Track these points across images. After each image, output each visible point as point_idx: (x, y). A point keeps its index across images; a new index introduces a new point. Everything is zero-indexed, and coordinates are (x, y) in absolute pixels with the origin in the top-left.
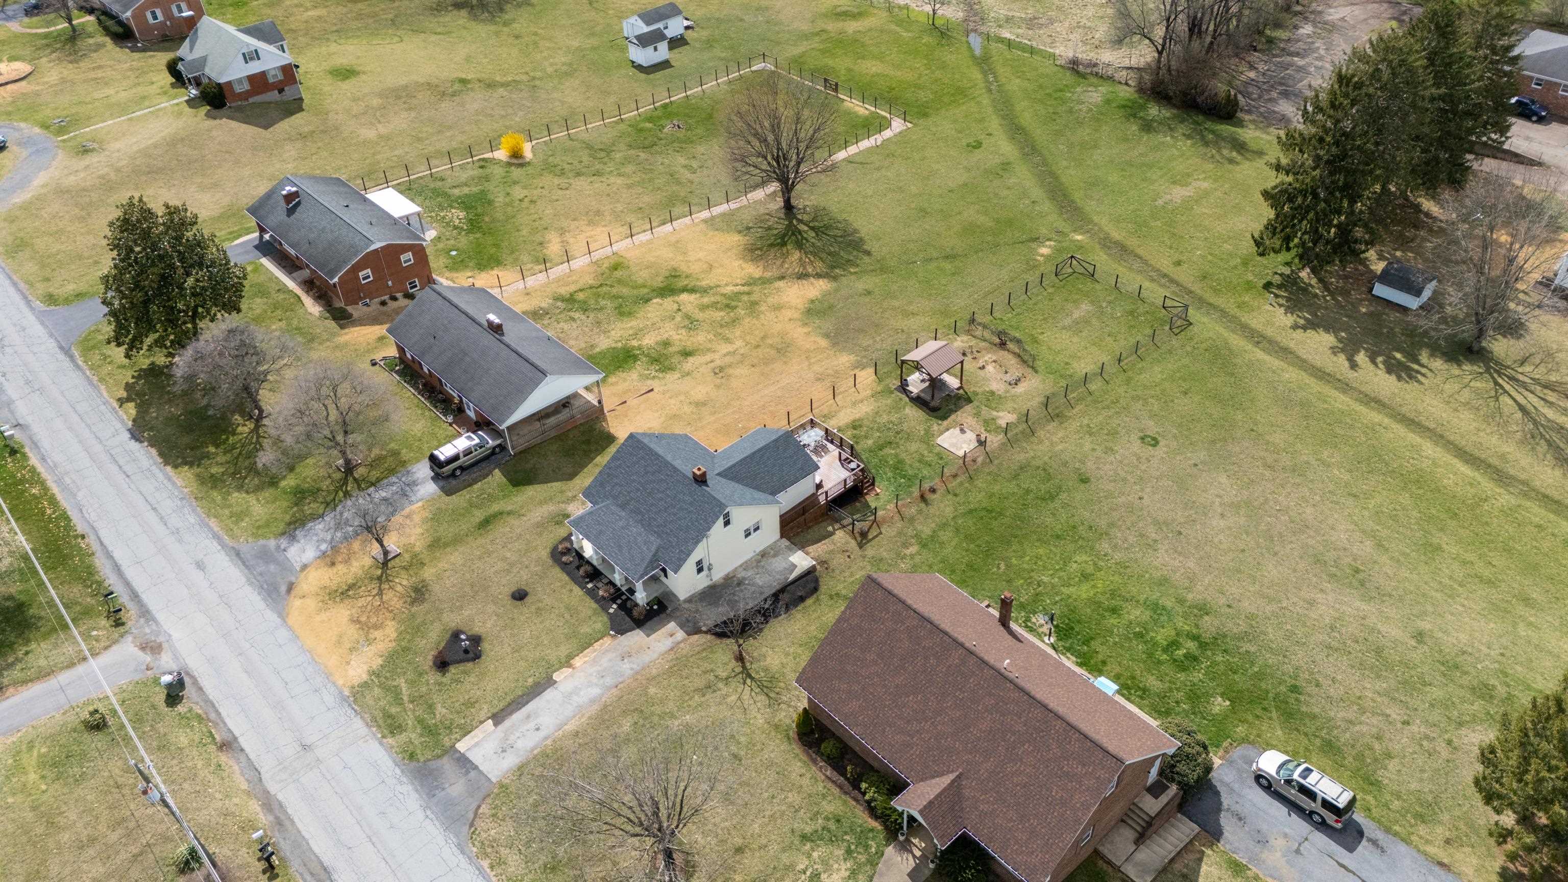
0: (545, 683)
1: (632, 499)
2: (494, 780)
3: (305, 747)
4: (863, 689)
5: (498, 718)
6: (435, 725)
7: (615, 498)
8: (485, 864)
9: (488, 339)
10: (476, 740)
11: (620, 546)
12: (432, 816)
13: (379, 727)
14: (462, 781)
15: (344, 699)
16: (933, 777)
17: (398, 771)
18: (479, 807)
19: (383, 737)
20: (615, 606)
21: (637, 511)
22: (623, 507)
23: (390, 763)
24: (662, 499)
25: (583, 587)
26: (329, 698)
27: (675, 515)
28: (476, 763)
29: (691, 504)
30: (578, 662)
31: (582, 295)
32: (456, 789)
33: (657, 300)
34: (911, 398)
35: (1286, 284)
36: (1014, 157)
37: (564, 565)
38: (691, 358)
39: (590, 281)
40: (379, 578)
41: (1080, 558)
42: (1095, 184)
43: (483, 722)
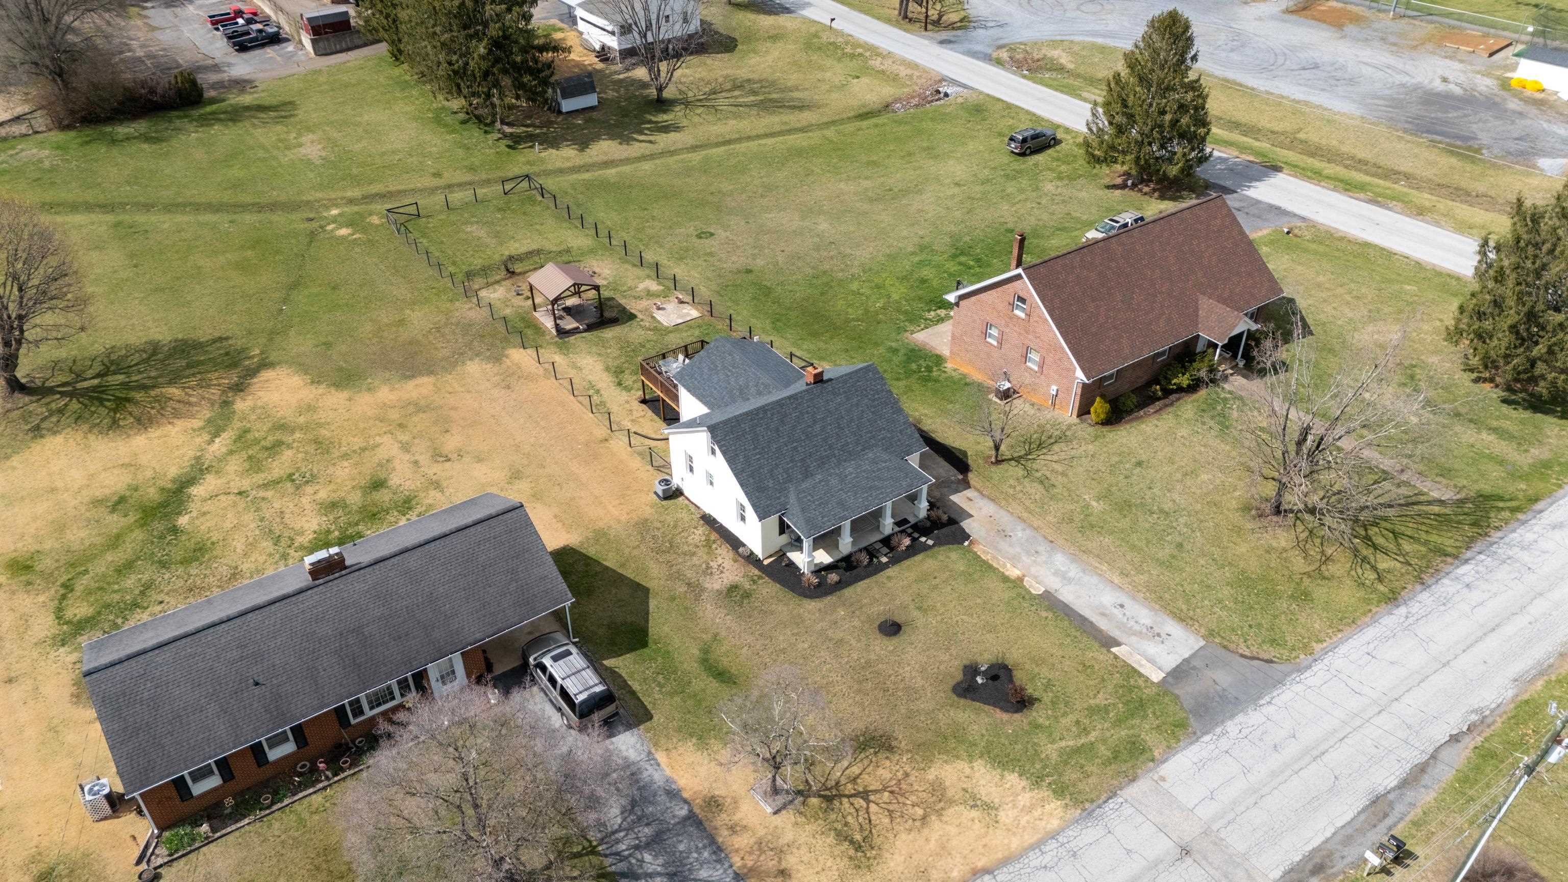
0: (1049, 601)
1: (803, 460)
2: (1202, 643)
3: (1186, 851)
5: (1109, 642)
6: (1126, 704)
7: (789, 480)
8: (1318, 647)
10: (1144, 662)
11: (870, 488)
12: (1267, 699)
13: (1134, 768)
14: (1208, 673)
15: (1088, 813)
16: (1197, 316)
17: (1207, 738)
18: (1242, 656)
19: (1153, 760)
20: (923, 539)
21: (822, 462)
22: (807, 474)
23: (1195, 748)
24: (823, 429)
25: (886, 566)
26: (1089, 834)
27: (852, 420)
28: (1179, 661)
29: (848, 399)
30: (1013, 572)
31: (79, 610)
32: (1223, 678)
33: (183, 521)
34: (585, 331)
35: (515, 142)
36: (110, 218)
37: (840, 585)
38: (391, 483)
39: (41, 598)
40: (829, 799)
41: (854, 286)
42: (237, 185)
43: (1116, 657)
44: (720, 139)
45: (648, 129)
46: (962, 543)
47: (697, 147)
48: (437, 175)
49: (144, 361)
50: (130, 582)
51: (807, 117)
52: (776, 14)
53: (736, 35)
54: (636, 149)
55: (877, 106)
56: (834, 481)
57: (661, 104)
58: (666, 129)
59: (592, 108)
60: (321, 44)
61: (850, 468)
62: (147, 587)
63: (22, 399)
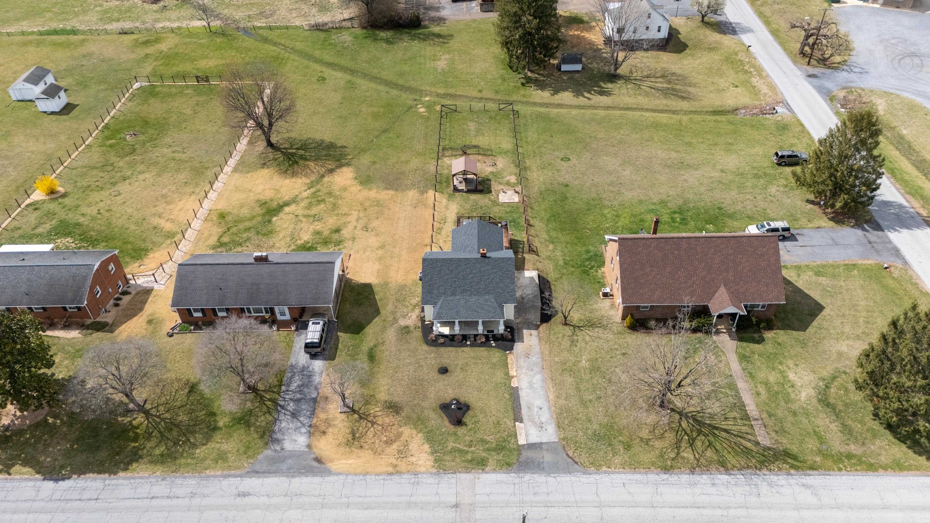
0: (514, 391)
1: (456, 287)
2: (556, 440)
3: (456, 506)
4: (656, 284)
5: (518, 419)
6: (497, 445)
7: (445, 293)
8: (604, 468)
9: (264, 268)
10: (524, 434)
11: (475, 311)
12: (556, 475)
13: (473, 468)
14: (545, 453)
15: (438, 473)
16: (714, 295)
17: (513, 475)
18: (567, 455)
19: (483, 470)
20: (492, 342)
21: (463, 292)
22: (453, 294)
23: (504, 475)
24: (473, 278)
25: (467, 346)
26: (432, 480)
27: (488, 279)
28: (539, 441)
29: (492, 269)
30: (513, 373)
31: (225, 239)
32: (548, 457)
33: (274, 219)
34: (466, 192)
35: (528, 81)
36: (348, 77)
37: (443, 345)
38: (342, 232)
39: (219, 230)
40: (361, 418)
41: (606, 211)
42: (402, 74)
43: (515, 426)
44: (626, 106)
45: (595, 91)
46: (506, 351)
47: (610, 107)
48: (480, 91)
49: (315, 148)
50: (245, 235)
51: (684, 105)
52: (725, 33)
53: (689, 43)
54: (581, 101)
55: (729, 108)
56: (462, 301)
57: (613, 77)
58: (602, 93)
59: (577, 72)
60: (484, 6)
61: (474, 299)
62: (248, 239)
63: (270, 150)
